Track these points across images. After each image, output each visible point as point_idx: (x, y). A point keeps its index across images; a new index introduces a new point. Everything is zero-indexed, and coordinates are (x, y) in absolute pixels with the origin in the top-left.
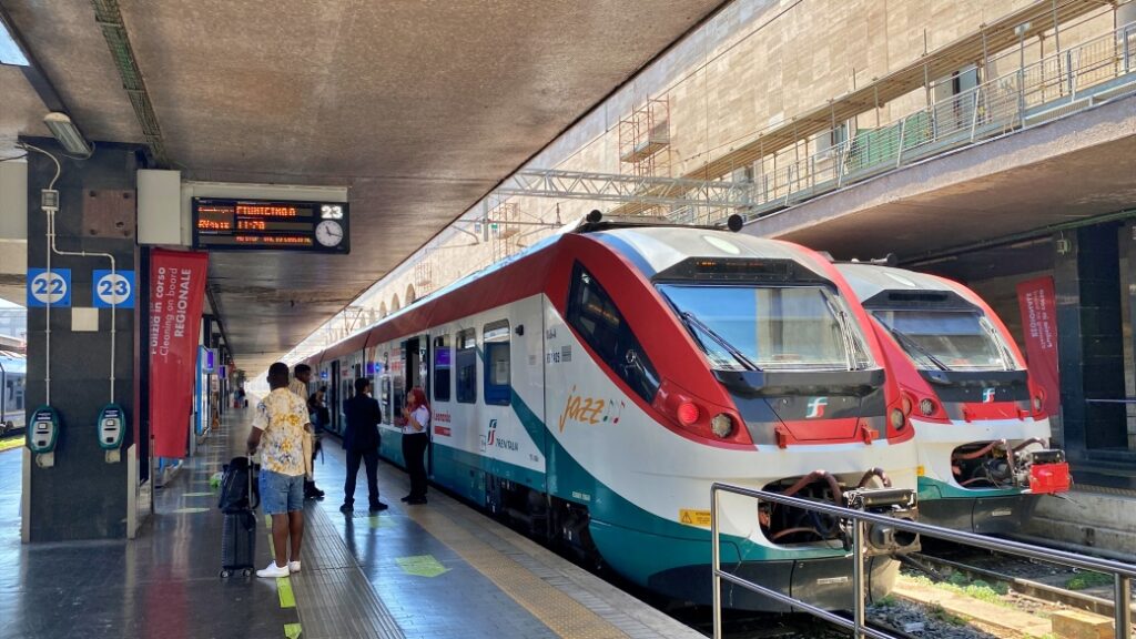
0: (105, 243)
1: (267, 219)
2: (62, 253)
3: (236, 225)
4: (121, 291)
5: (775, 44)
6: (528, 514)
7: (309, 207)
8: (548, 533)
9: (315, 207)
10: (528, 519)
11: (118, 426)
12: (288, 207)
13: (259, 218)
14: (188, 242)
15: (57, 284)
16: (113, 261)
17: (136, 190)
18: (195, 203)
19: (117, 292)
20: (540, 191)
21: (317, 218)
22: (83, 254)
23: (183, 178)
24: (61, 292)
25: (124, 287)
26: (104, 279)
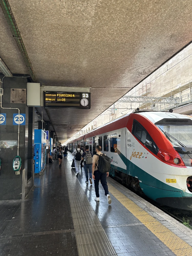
0: (17, 105)
1: (66, 98)
2: (3, 108)
3: (57, 100)
4: (21, 120)
5: (178, 68)
6: (122, 178)
7: (78, 94)
8: (127, 183)
9: (81, 94)
10: (122, 180)
11: (19, 163)
12: (72, 94)
13: (63, 97)
14: (42, 105)
15: (2, 118)
16: (19, 111)
17: (27, 89)
18: (44, 93)
19: (20, 120)
20: (127, 101)
21: (81, 98)
22: (10, 108)
23: (41, 85)
24: (3, 120)
25: (22, 119)
26: (16, 116)
